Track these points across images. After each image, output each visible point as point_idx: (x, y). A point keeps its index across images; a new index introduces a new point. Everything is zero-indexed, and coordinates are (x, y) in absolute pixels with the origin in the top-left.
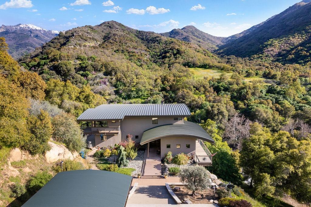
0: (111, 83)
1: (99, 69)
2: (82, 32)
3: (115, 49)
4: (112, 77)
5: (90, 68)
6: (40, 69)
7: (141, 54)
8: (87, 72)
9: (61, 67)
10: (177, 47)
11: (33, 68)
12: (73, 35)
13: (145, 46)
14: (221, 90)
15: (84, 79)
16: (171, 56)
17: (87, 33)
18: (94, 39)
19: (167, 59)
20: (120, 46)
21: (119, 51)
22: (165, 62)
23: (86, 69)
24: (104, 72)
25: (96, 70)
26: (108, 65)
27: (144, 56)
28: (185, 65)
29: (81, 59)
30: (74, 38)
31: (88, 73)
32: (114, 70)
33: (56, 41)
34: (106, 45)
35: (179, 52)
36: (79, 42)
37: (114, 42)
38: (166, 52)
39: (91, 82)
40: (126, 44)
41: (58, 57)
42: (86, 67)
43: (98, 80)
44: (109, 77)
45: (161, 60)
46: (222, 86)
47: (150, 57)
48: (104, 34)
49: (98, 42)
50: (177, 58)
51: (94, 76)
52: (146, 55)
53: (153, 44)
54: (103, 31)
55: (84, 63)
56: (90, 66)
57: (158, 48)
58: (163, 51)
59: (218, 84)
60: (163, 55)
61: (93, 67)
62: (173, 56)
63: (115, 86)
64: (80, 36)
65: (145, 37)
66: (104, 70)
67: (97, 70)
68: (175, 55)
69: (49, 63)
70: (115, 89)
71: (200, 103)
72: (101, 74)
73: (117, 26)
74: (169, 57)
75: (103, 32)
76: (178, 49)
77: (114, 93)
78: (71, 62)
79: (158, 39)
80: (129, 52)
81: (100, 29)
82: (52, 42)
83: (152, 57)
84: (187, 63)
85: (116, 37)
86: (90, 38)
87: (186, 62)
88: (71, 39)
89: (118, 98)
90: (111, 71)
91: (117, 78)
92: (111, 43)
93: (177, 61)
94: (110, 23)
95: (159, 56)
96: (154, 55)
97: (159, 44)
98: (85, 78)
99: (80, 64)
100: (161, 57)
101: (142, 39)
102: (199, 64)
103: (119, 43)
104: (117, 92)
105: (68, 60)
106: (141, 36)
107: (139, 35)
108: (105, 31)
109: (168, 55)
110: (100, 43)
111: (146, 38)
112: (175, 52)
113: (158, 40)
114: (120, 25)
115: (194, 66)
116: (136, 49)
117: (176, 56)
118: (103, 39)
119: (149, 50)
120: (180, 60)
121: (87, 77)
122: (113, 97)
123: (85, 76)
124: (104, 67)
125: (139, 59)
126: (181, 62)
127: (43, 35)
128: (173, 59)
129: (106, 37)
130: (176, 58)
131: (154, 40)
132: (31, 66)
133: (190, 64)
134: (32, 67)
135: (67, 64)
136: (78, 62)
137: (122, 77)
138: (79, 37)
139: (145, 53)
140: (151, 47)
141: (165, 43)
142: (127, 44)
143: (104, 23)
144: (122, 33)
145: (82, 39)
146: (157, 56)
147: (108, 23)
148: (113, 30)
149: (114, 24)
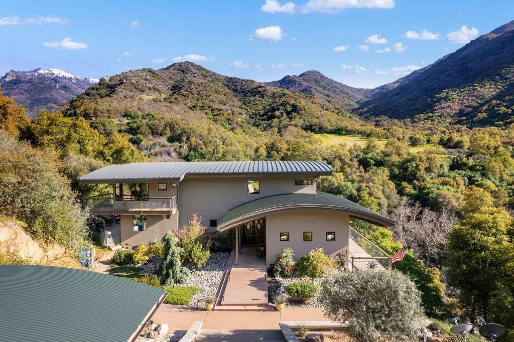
0: (180, 154)
1: (159, 132)
2: (137, 78)
3: (190, 105)
4: (182, 144)
5: (144, 129)
7: (233, 112)
8: (139, 136)
10: (292, 102)
12: (122, 83)
13: (240, 100)
14: (370, 165)
16: (282, 116)
17: (146, 80)
18: (155, 89)
19: (276, 120)
20: (198, 100)
21: (197, 108)
22: (273, 124)
23: (138, 131)
24: (169, 137)
25: (155, 132)
26: (175, 126)
27: (238, 115)
28: (306, 129)
29: (130, 116)
30: (123, 87)
31: (142, 137)
32: (185, 132)
33: (94, 92)
34: (176, 99)
35: (295, 109)
36: (130, 94)
37: (188, 95)
38: (273, 110)
39: (144, 152)
40: (209, 97)
41: (92, 112)
42: (138, 128)
43: (157, 149)
44: (176, 144)
45: (267, 122)
46: (371, 158)
47: (248, 117)
48: (172, 82)
49: (162, 94)
51: (152, 143)
52: (242, 115)
53: (252, 99)
55: (135, 122)
56: (144, 127)
57: (262, 104)
58: (268, 107)
59: (365, 156)
60: (270, 114)
61: (150, 128)
62: (285, 115)
63: (187, 158)
64: (133, 84)
65: (239, 87)
66: (169, 132)
67: (157, 133)
68: (288, 113)
71: (336, 185)
72: (163, 140)
73: (195, 70)
74: (279, 117)
75: (171, 78)
76: (293, 104)
78: (113, 120)
79: (260, 89)
80: (212, 110)
81: (166, 75)
82: (88, 95)
83: (251, 117)
84: (310, 126)
85: (192, 86)
86: (150, 88)
87: (308, 124)
88: (118, 89)
90: (180, 135)
91: (191, 145)
92: (183, 95)
93: (293, 122)
94: (183, 65)
95: (263, 115)
96: (254, 114)
97: (263, 97)
98: (136, 146)
99: (128, 124)
100: (265, 117)
101: (235, 90)
102: (330, 128)
103: (197, 96)
105: (109, 117)
106: (234, 85)
107: (230, 85)
108: (176, 78)
109: (277, 113)
110: (165, 96)
111: (241, 89)
112: (289, 109)
113: (260, 92)
114: (199, 68)
115: (321, 130)
116: (225, 105)
117: (290, 116)
118: (171, 90)
119: (246, 107)
120: (298, 121)
121: (138, 144)
123: (136, 142)
124: (168, 129)
125: (229, 119)
126: (299, 124)
127: (75, 86)
128: (285, 120)
129: (175, 87)
130: (291, 118)
131: (254, 92)
133: (315, 127)
135: (107, 123)
136: (126, 121)
137: (200, 144)
138: (131, 85)
139: (240, 111)
140: (249, 103)
141: (272, 96)
142: (211, 97)
143: (173, 65)
144: (202, 81)
145: (135, 88)
146: (260, 116)
147: (180, 66)
148: (187, 76)
149: (190, 67)
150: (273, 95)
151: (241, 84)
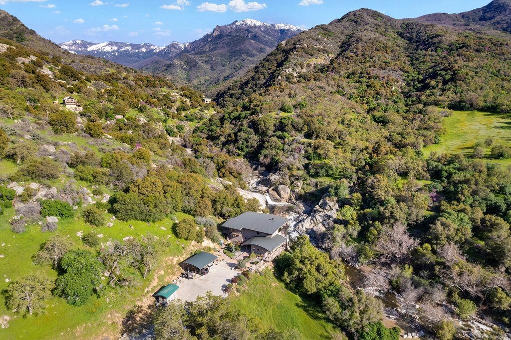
0: (306, 152)
1: (300, 128)
2: (309, 40)
3: (350, 71)
5: (288, 128)
6: (240, 123)
7: (388, 80)
8: (285, 133)
9: (260, 124)
11: (234, 122)
12: (295, 48)
13: (408, 56)
15: (279, 143)
16: (437, 86)
17: (317, 40)
18: (324, 51)
19: (428, 92)
20: (360, 63)
21: (355, 76)
22: (422, 98)
24: (305, 133)
25: (296, 129)
26: (311, 123)
27: (393, 83)
28: (452, 107)
29: (285, 109)
30: (295, 52)
33: (272, 58)
34: (339, 64)
35: (454, 77)
36: (301, 60)
37: (352, 57)
39: (286, 147)
41: (258, 109)
42: (286, 125)
44: (308, 140)
45: (419, 93)
46: (446, 171)
47: (404, 84)
48: (343, 38)
49: (330, 55)
50: (445, 90)
51: (292, 139)
52: (398, 82)
53: (423, 53)
54: (344, 32)
55: (285, 119)
60: (428, 81)
61: (293, 126)
62: (440, 85)
63: (308, 158)
64: (303, 48)
65: (415, 34)
66: (306, 129)
67: (298, 129)
68: (445, 82)
69: (249, 117)
70: (307, 162)
71: (383, 199)
72: (301, 136)
73: (369, 19)
74: (433, 88)
75: (342, 33)
77: (303, 168)
79: (436, 40)
81: (335, 30)
82: (268, 61)
83: (408, 84)
84: (459, 102)
85: (360, 45)
86: (319, 50)
87: (458, 99)
88: (291, 56)
89: (305, 175)
90: (313, 132)
91: (315, 145)
92: (347, 58)
94: (357, 13)
96: (412, 80)
97: (436, 51)
98: (282, 141)
99: (281, 119)
100: (421, 84)
101: (410, 39)
102: (482, 104)
103: (361, 57)
104: (306, 167)
105: (270, 112)
106: (409, 33)
107: (406, 32)
108: (347, 32)
109: (433, 83)
110: (333, 56)
111: (416, 37)
112: (448, 77)
113: (434, 44)
114: (375, 15)
115: (472, 107)
116: (384, 69)
117: (445, 87)
118: (340, 48)
121: (284, 139)
122: (301, 173)
123: (282, 138)
124: (306, 126)
125: (378, 93)
127: (263, 34)
129: (344, 44)
130: (443, 90)
131: (428, 44)
132: (232, 117)
133: (464, 104)
134: (232, 120)
135: (267, 121)
138: (302, 50)
140: (417, 59)
141: (448, 47)
142: (374, 58)
143: (348, 15)
144: (372, 36)
145: (306, 53)
146: (418, 81)
147: (354, 15)
148: (360, 28)
149: (365, 15)
150: (450, 46)
151: (419, 30)
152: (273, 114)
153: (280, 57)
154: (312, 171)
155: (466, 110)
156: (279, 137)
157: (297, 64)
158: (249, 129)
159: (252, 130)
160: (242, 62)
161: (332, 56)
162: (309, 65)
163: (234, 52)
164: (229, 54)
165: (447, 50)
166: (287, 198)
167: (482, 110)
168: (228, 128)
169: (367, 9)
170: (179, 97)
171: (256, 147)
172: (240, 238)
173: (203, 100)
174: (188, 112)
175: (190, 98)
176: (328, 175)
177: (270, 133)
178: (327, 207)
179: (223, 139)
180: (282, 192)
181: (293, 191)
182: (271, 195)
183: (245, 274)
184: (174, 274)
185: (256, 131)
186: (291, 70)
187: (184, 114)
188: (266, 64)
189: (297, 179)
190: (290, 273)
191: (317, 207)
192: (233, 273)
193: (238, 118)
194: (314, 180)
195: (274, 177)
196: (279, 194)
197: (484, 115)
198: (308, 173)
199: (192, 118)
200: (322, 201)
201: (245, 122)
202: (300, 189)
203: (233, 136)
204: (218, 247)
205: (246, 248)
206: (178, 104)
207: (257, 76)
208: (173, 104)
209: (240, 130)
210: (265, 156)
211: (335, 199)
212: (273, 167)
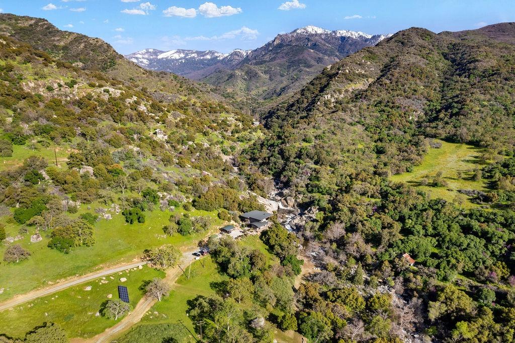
0: (311, 175)
1: (312, 157)
3: (380, 99)
6: (273, 149)
11: (269, 148)
12: (337, 73)
13: (441, 82)
15: (296, 167)
17: (360, 65)
18: (365, 76)
19: (435, 124)
23: (302, 156)
24: (315, 161)
25: (309, 157)
26: (320, 154)
30: (336, 78)
31: (301, 161)
32: (321, 160)
33: (317, 82)
36: (340, 86)
37: (386, 84)
39: (299, 170)
47: (422, 114)
48: (387, 60)
50: (448, 123)
52: (416, 112)
54: (389, 54)
55: (304, 149)
61: (307, 155)
63: (310, 179)
64: (345, 74)
65: (460, 55)
66: (316, 158)
68: (451, 116)
69: (280, 145)
70: (309, 182)
73: (418, 40)
75: (387, 55)
77: (305, 186)
79: (473, 65)
82: (313, 84)
85: (397, 71)
86: (359, 75)
88: (333, 82)
92: (381, 85)
94: (406, 34)
96: (430, 110)
97: (469, 78)
101: (453, 61)
102: (469, 138)
103: (394, 84)
104: (307, 185)
105: (295, 142)
106: (454, 54)
107: (451, 53)
108: (392, 54)
109: (442, 115)
111: (460, 58)
112: (455, 111)
113: (469, 70)
116: (409, 98)
118: (381, 72)
121: (299, 165)
127: (323, 42)
129: (386, 67)
130: (446, 123)
131: (464, 69)
133: (455, 137)
136: (303, 144)
138: (343, 76)
140: (448, 86)
141: (481, 74)
143: (397, 34)
144: (413, 60)
145: (347, 79)
147: (403, 35)
148: (405, 49)
149: (413, 34)
150: (484, 73)
151: (464, 51)
152: (297, 145)
153: (324, 81)
154: (310, 188)
155: (457, 143)
156: (296, 163)
157: (336, 90)
158: (278, 155)
159: (280, 156)
160: (299, 73)
161: (371, 80)
162: (347, 91)
163: (292, 62)
164: (287, 64)
165: (480, 76)
166: (292, 205)
167: (470, 143)
168: (265, 153)
169: (418, 28)
170: (234, 121)
171: (281, 169)
172: (249, 222)
173: (253, 124)
174: (240, 135)
175: (243, 122)
176: (319, 192)
177: (292, 159)
178: (311, 212)
179: (260, 161)
180: (289, 201)
181: (296, 201)
182: (282, 203)
183: (245, 235)
184: (217, 232)
185: (283, 158)
186: (329, 96)
187: (237, 135)
188: (312, 87)
189: (299, 194)
190: (265, 237)
191: (306, 211)
192: (241, 234)
193: (272, 145)
194: (310, 195)
195: (286, 191)
196: (287, 202)
197: (468, 148)
198: (307, 190)
199: (242, 139)
200: (309, 208)
201: (277, 149)
202: (300, 200)
203: (267, 159)
204: (238, 225)
205: (249, 226)
206: (233, 127)
207: (301, 99)
208: (229, 128)
209: (272, 156)
210: (285, 176)
211: (318, 207)
212: (287, 185)
